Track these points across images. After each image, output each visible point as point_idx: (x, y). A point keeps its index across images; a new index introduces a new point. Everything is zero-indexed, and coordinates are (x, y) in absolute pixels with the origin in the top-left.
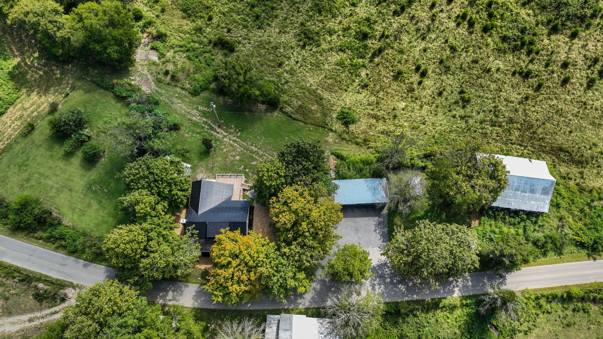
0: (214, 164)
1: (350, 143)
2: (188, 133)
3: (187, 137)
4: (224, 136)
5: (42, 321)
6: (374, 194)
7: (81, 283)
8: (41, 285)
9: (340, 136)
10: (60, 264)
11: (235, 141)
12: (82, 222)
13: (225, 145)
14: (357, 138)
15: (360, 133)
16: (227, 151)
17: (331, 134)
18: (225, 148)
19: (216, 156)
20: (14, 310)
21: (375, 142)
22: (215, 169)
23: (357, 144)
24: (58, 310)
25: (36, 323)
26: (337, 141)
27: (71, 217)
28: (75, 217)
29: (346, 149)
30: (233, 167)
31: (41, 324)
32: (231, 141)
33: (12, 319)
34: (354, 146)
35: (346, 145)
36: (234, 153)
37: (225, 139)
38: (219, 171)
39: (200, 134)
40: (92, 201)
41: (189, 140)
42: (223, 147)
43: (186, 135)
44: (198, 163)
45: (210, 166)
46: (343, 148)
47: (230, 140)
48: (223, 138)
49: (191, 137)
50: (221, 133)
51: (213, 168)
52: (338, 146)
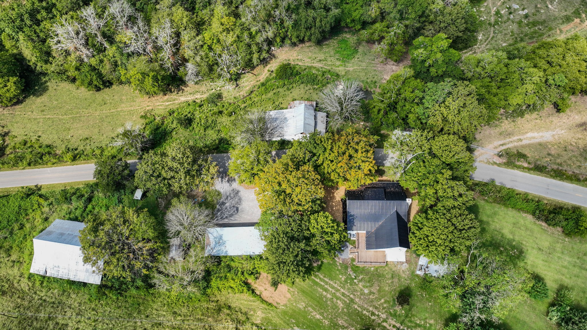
0: (392, 282)
1: (237, 309)
2: (431, 325)
3: (431, 319)
4: (386, 322)
5: (511, 140)
6: (221, 237)
7: (491, 166)
8: (526, 165)
9: (248, 318)
10: (516, 181)
11: (373, 314)
12: (513, 217)
13: (384, 308)
14: (228, 315)
15: (223, 321)
16: (380, 300)
17: (258, 322)
18: (382, 304)
19: (391, 292)
20: (538, 147)
21: (208, 308)
22: (390, 276)
23: (229, 307)
24: (501, 147)
25: (515, 138)
26: (252, 313)
27: (526, 221)
28: (522, 222)
29: (242, 302)
30: (370, 278)
31: (510, 138)
32: (377, 313)
33: (537, 141)
34: (233, 305)
35: (242, 307)
36: (371, 297)
37: (384, 316)
38: (385, 273)
39: (416, 324)
40: (511, 237)
41: (427, 315)
42: (385, 305)
43: (432, 322)
44: (410, 283)
45: (396, 280)
46: (246, 303)
47: (378, 315)
48: (387, 318)
49: (426, 318)
50: (390, 326)
51: (393, 277)
52: (251, 305)
